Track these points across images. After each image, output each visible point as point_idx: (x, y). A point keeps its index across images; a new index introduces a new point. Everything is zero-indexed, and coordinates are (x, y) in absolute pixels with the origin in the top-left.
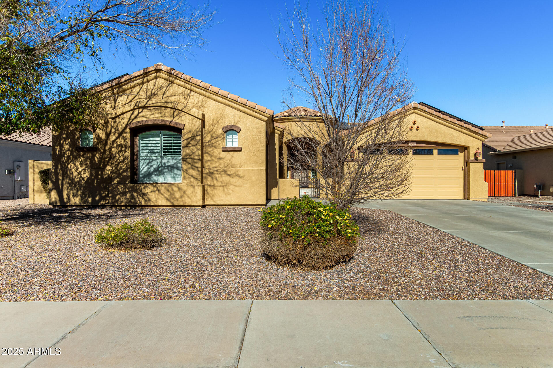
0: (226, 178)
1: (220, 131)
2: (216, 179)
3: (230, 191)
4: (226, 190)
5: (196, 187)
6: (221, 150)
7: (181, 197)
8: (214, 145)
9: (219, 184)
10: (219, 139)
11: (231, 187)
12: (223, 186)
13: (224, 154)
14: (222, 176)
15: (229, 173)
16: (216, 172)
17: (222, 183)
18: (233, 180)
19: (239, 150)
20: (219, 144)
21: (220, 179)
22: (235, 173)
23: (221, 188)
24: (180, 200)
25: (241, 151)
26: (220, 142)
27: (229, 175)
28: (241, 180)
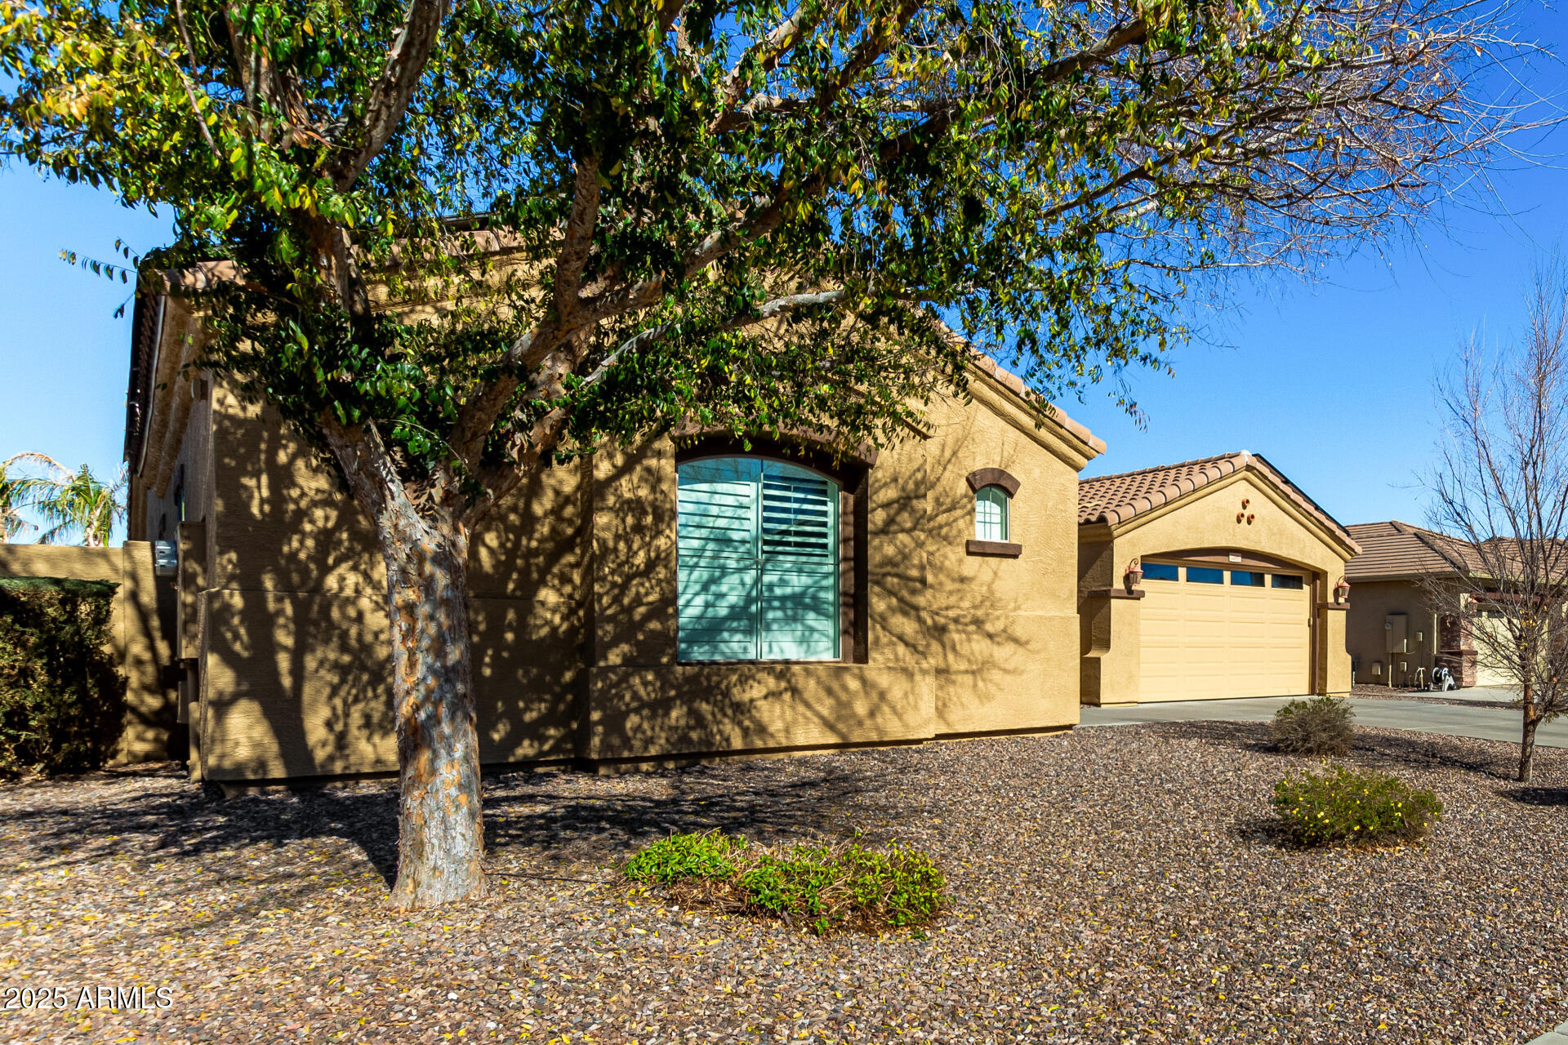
0: (979, 646)
1: (962, 487)
2: (954, 649)
3: (992, 689)
4: (980, 684)
5: (918, 677)
6: (962, 550)
7: (872, 714)
8: (944, 531)
9: (963, 666)
10: (959, 512)
11: (996, 675)
12: (973, 673)
13: (972, 565)
14: (969, 640)
15: (989, 627)
16: (952, 627)
17: (969, 661)
18: (1003, 653)
19: (1010, 552)
20: (960, 531)
21: (964, 649)
22: (1004, 631)
23: (968, 679)
24: (868, 723)
25: (1015, 557)
26: (961, 523)
27: (990, 636)
28: (1021, 651)
